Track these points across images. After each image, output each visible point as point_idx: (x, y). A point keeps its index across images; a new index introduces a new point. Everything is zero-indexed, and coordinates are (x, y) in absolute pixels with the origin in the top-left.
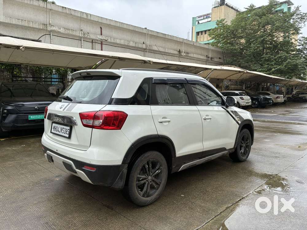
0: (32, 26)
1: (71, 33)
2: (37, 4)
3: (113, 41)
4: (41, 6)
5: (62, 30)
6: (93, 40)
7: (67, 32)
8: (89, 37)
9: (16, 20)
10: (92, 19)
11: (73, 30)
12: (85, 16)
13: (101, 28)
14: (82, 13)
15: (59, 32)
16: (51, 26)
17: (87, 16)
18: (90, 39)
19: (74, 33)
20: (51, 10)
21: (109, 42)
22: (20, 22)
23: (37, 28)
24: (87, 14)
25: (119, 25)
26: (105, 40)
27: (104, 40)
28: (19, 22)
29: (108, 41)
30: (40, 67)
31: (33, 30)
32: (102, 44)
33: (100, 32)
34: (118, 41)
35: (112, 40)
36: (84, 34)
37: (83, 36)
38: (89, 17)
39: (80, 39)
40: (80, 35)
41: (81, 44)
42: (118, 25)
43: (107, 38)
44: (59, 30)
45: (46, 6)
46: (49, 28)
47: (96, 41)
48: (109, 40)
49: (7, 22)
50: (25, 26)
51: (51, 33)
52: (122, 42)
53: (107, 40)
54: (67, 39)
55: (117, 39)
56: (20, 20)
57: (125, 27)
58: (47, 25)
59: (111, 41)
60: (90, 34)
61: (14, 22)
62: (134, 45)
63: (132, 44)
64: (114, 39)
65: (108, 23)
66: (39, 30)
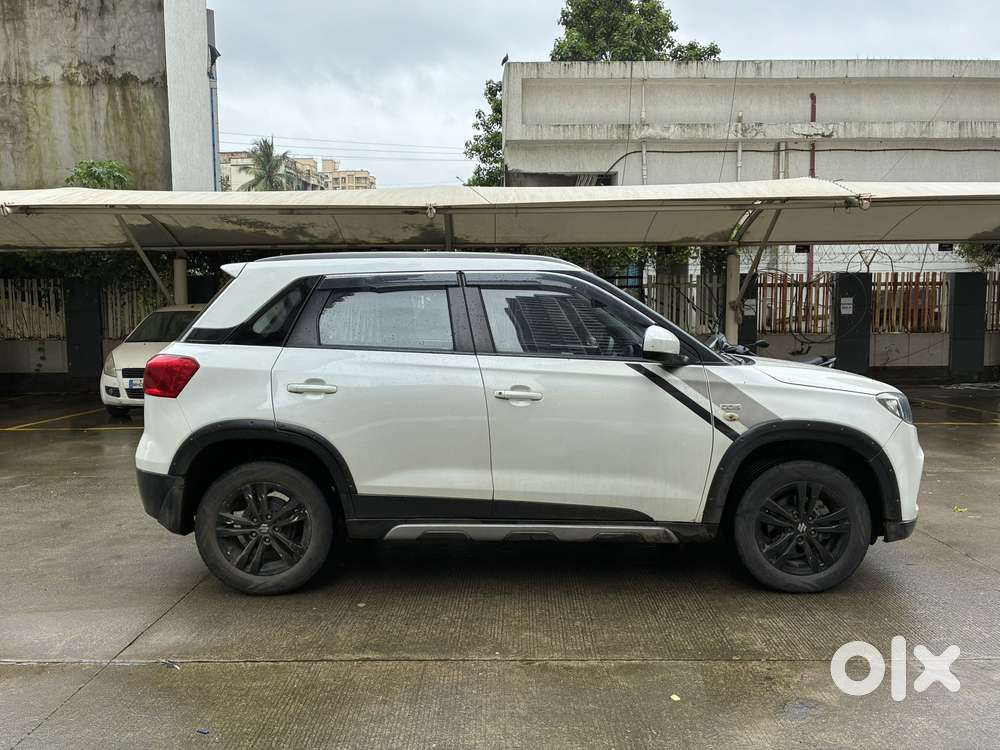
0: (589, 138)
1: (700, 134)
2: (606, 75)
3: (855, 133)
4: (615, 76)
5: (674, 133)
6: (779, 144)
7: (689, 134)
8: (763, 137)
9: (552, 128)
10: (776, 74)
11: (708, 126)
12: (750, 73)
13: (813, 97)
14: (740, 65)
15: (665, 139)
16: (643, 124)
17: (758, 69)
18: (767, 141)
19: (712, 134)
20: (644, 80)
21: (839, 140)
22: (562, 134)
23: (604, 142)
24: (757, 64)
25: (888, 71)
26: (823, 135)
27: (820, 137)
28: (559, 133)
29: (835, 136)
30: (574, 248)
31: (597, 148)
32: (813, 151)
33: (809, 114)
34: (878, 131)
35: (854, 130)
36: (746, 130)
37: (740, 136)
38: (765, 73)
39: (730, 148)
40: (732, 136)
41: (737, 160)
42: (882, 71)
43: (831, 127)
44: (666, 135)
45: (629, 73)
46: (636, 135)
47: (790, 146)
48: (841, 133)
49: (529, 138)
50: (575, 142)
51: (644, 146)
52: (897, 131)
53: (830, 135)
54: (693, 154)
55: (875, 123)
56: (561, 128)
57: (912, 72)
58: (629, 126)
59: (849, 136)
60: (764, 126)
61: (547, 135)
62: (951, 132)
63: (941, 131)
64: (862, 123)
65: (839, 73)
66: (610, 144)
